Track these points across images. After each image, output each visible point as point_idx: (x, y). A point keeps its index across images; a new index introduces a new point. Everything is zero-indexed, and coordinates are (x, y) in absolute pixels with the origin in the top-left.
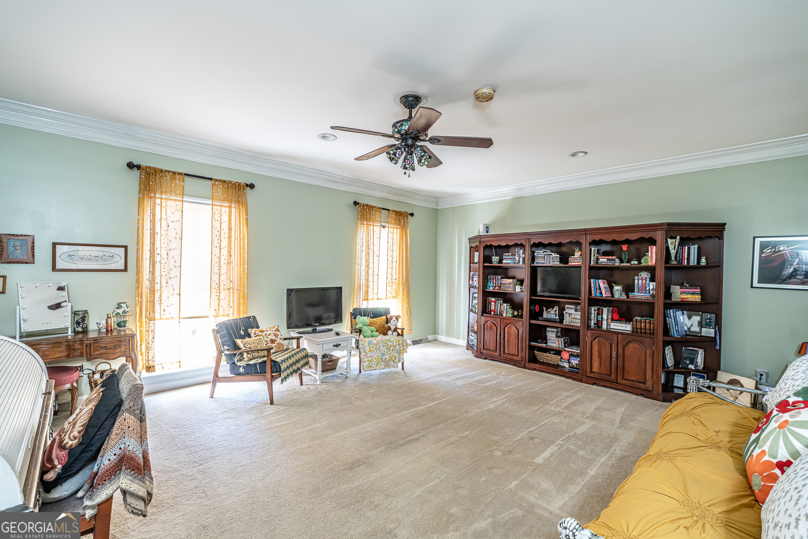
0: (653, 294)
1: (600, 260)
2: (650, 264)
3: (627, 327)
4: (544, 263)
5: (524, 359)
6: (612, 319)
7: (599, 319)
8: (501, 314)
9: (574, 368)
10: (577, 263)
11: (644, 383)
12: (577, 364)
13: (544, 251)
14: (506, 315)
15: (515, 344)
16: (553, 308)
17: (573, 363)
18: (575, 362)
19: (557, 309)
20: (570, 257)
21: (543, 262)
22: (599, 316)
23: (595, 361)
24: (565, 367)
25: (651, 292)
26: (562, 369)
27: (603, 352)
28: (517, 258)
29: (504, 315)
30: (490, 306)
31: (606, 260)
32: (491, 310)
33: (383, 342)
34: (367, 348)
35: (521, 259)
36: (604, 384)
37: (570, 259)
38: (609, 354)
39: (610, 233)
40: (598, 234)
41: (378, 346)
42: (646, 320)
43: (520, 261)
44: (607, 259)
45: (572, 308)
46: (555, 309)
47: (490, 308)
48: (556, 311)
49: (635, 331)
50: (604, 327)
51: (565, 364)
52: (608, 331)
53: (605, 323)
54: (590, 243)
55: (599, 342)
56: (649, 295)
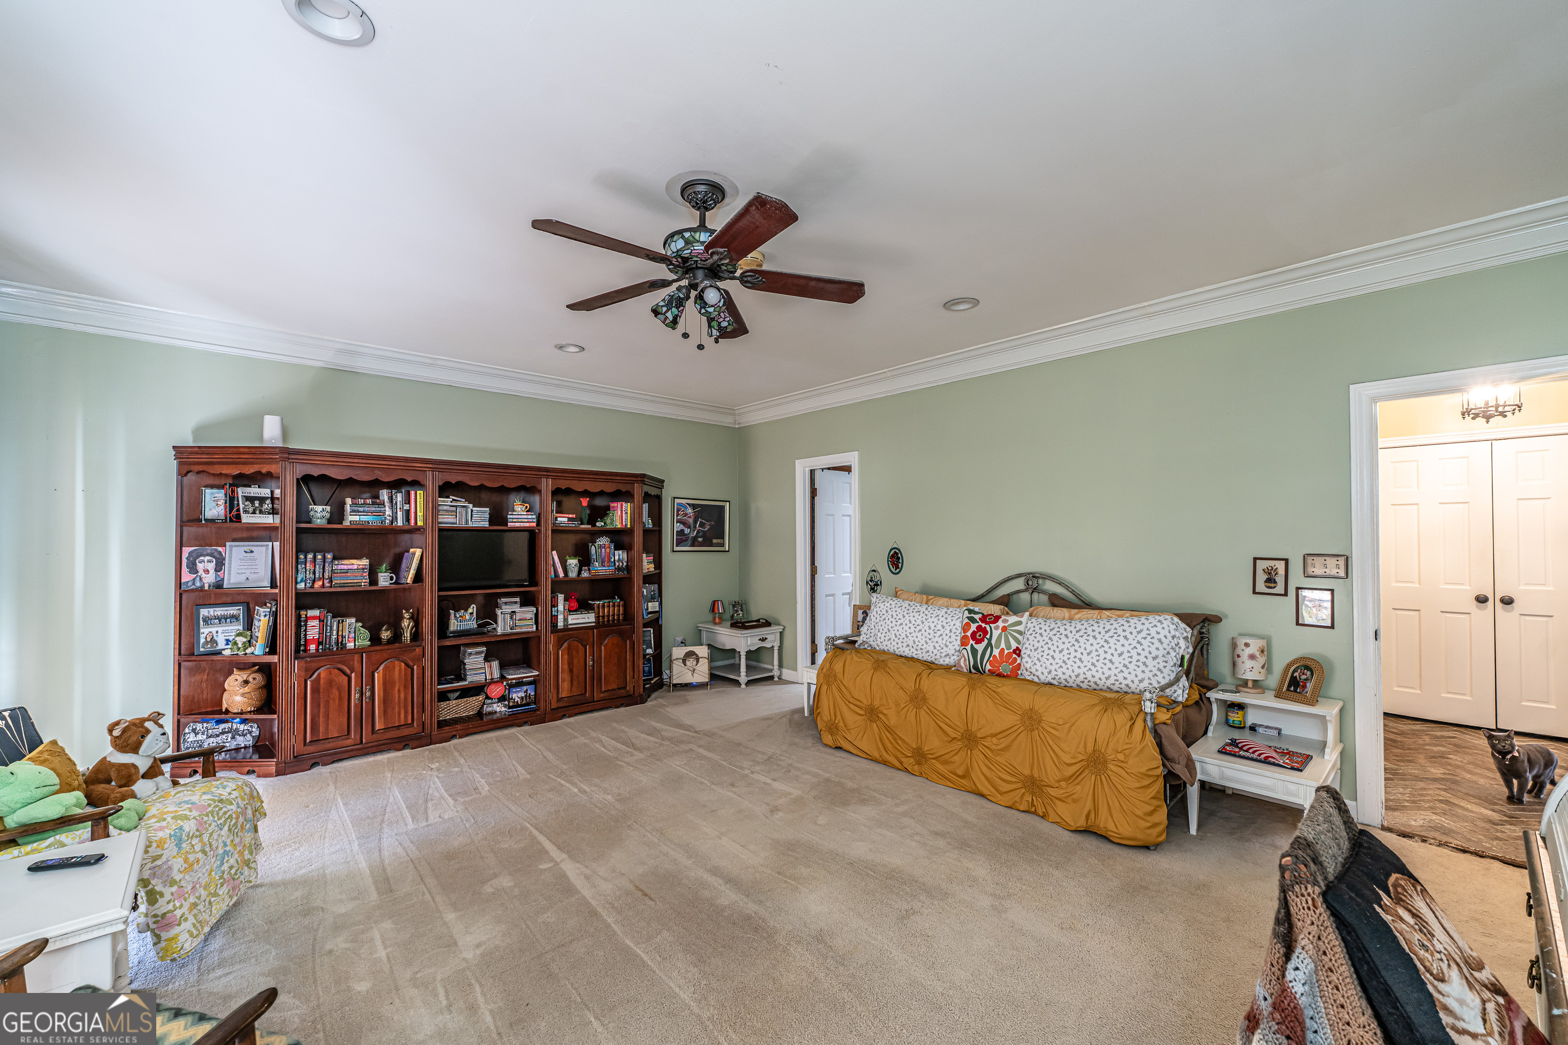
0: (618, 566)
1: (559, 519)
2: (619, 526)
3: (587, 619)
4: (456, 523)
5: (427, 725)
6: (570, 611)
7: (553, 613)
8: (341, 645)
9: (518, 706)
10: (527, 525)
11: (625, 688)
12: (522, 698)
13: (453, 500)
14: (355, 645)
15: (406, 699)
16: (466, 610)
17: (516, 698)
18: (519, 695)
19: (475, 609)
20: (510, 513)
21: (454, 521)
22: (553, 609)
23: (563, 681)
24: (496, 712)
25: (617, 564)
26: (490, 717)
27: (575, 661)
28: (388, 512)
29: (350, 645)
30: (305, 631)
31: (566, 519)
32: (306, 640)
33: (212, 812)
34: (178, 864)
35: (400, 514)
36: (576, 711)
37: (511, 517)
38: (582, 663)
39: (580, 479)
40: (566, 478)
41: (205, 838)
42: (609, 602)
43: (396, 518)
44: (568, 518)
45: (516, 603)
46: (470, 610)
47: (306, 635)
48: (472, 614)
49: (599, 624)
50: (560, 624)
51: (495, 705)
52: (566, 629)
53: (561, 617)
54: (552, 492)
55: (569, 648)
56: (613, 568)
